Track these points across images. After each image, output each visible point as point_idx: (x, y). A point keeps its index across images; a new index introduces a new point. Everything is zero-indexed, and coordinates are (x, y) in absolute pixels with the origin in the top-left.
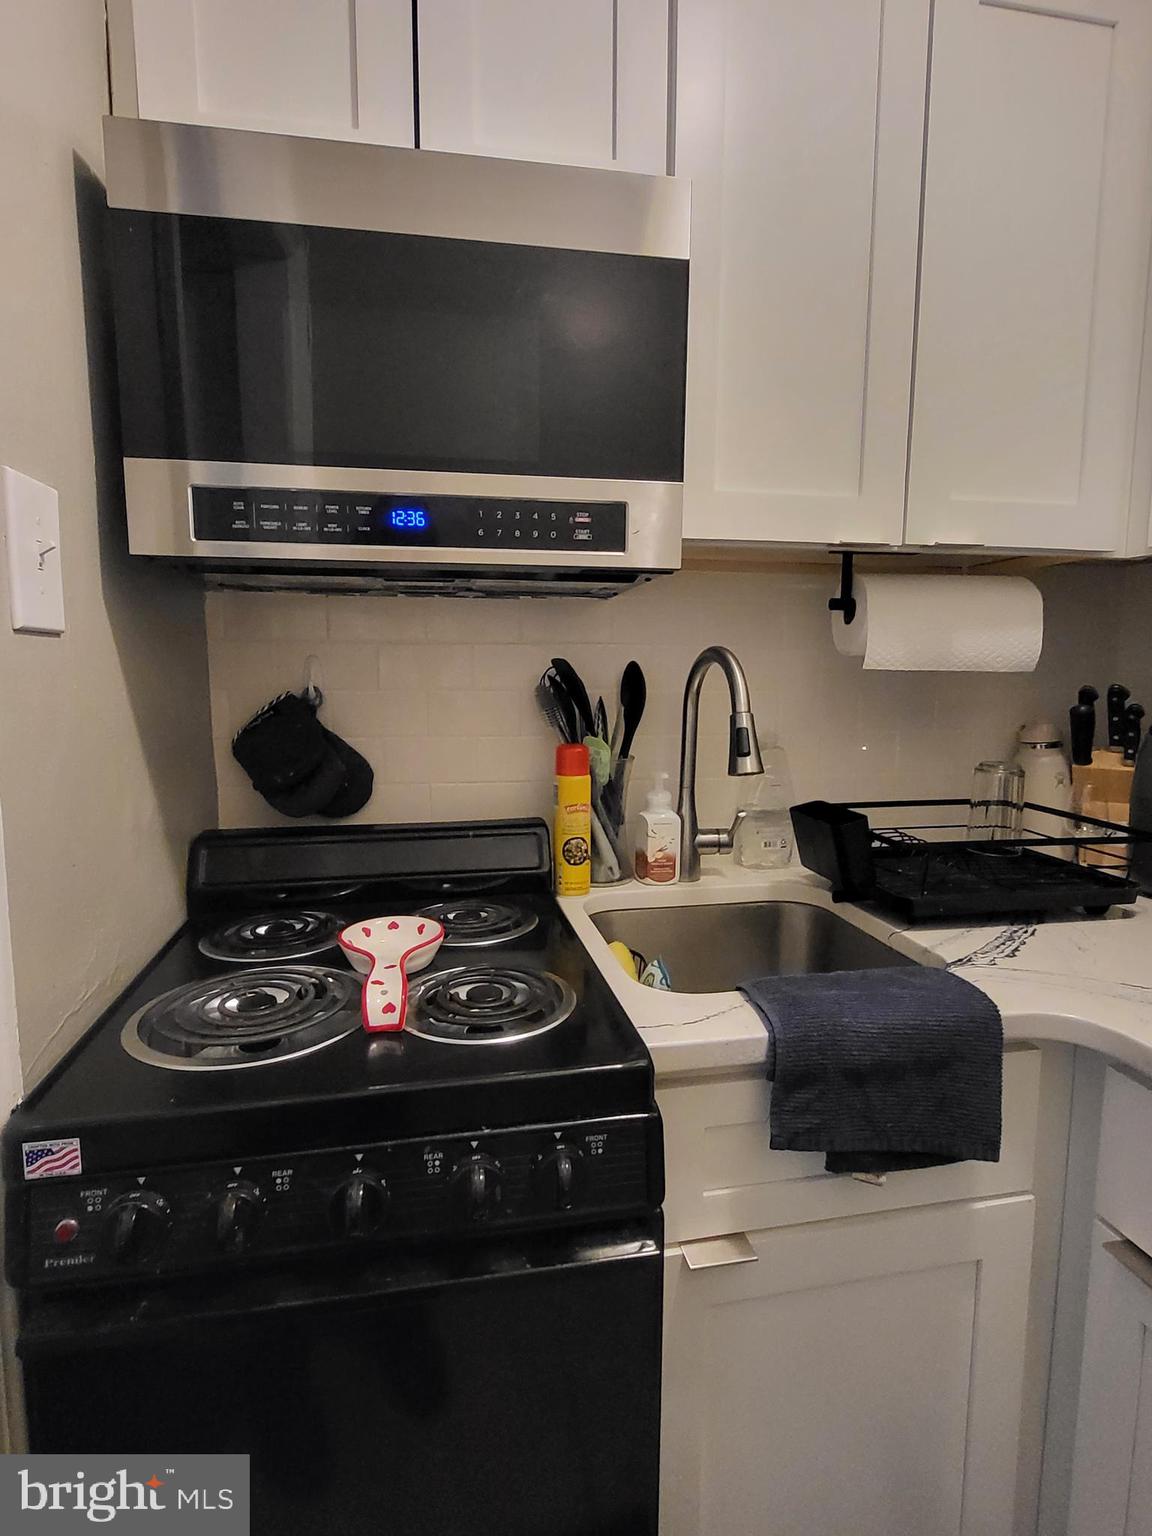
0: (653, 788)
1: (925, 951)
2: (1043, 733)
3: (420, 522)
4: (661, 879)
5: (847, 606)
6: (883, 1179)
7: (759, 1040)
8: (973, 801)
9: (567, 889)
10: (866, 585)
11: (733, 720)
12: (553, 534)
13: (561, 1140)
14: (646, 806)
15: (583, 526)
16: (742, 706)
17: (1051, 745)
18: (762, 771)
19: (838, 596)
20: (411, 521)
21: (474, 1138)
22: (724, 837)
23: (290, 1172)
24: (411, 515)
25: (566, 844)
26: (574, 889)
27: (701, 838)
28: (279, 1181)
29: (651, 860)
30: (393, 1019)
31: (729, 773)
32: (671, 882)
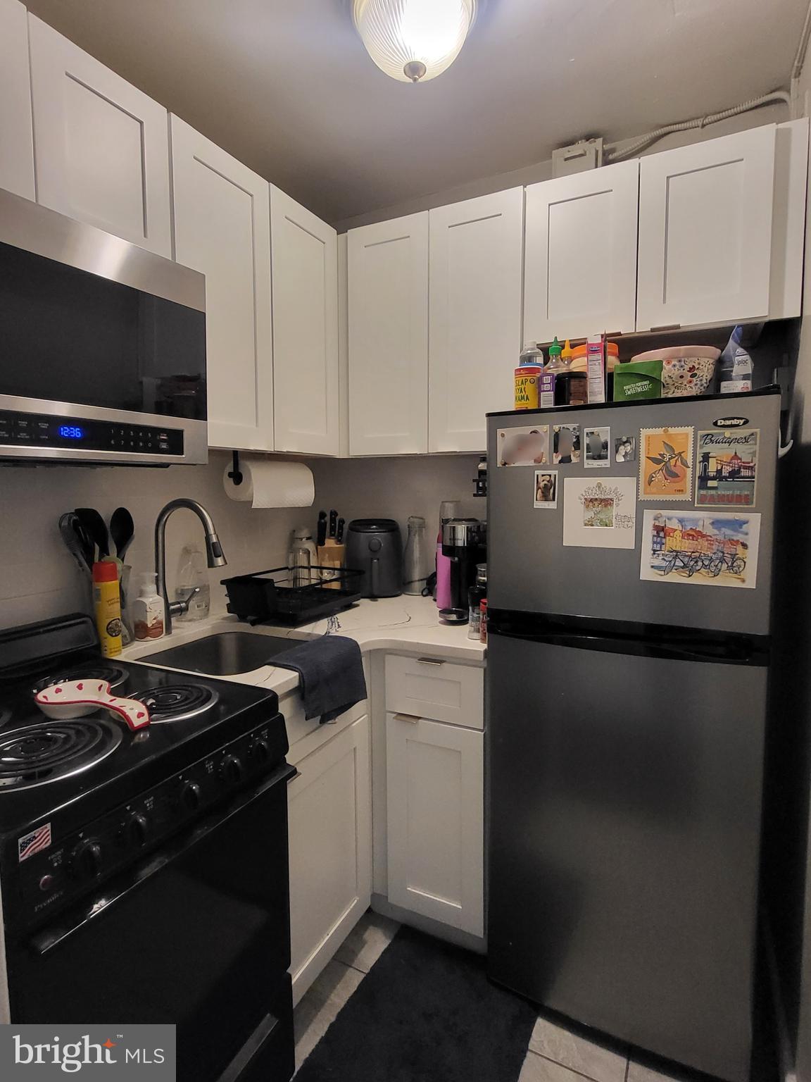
0: (145, 583)
1: (309, 634)
2: (305, 533)
3: (78, 434)
4: (156, 636)
5: (237, 477)
6: (337, 720)
7: (295, 677)
8: (289, 567)
9: (111, 653)
10: (250, 467)
11: (208, 538)
12: (150, 445)
13: (255, 736)
14: (142, 594)
15: (164, 441)
16: (211, 531)
17: (308, 539)
18: (226, 564)
19: (232, 470)
20: (72, 434)
21: (222, 750)
22: (183, 605)
23: (152, 798)
24: (72, 430)
25: (109, 624)
26: (116, 652)
27: (172, 607)
28: (148, 805)
29: (149, 625)
30: (145, 719)
31: (209, 567)
32: (162, 636)
